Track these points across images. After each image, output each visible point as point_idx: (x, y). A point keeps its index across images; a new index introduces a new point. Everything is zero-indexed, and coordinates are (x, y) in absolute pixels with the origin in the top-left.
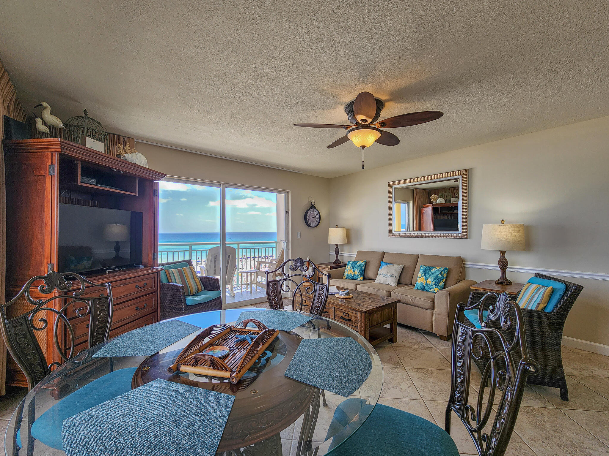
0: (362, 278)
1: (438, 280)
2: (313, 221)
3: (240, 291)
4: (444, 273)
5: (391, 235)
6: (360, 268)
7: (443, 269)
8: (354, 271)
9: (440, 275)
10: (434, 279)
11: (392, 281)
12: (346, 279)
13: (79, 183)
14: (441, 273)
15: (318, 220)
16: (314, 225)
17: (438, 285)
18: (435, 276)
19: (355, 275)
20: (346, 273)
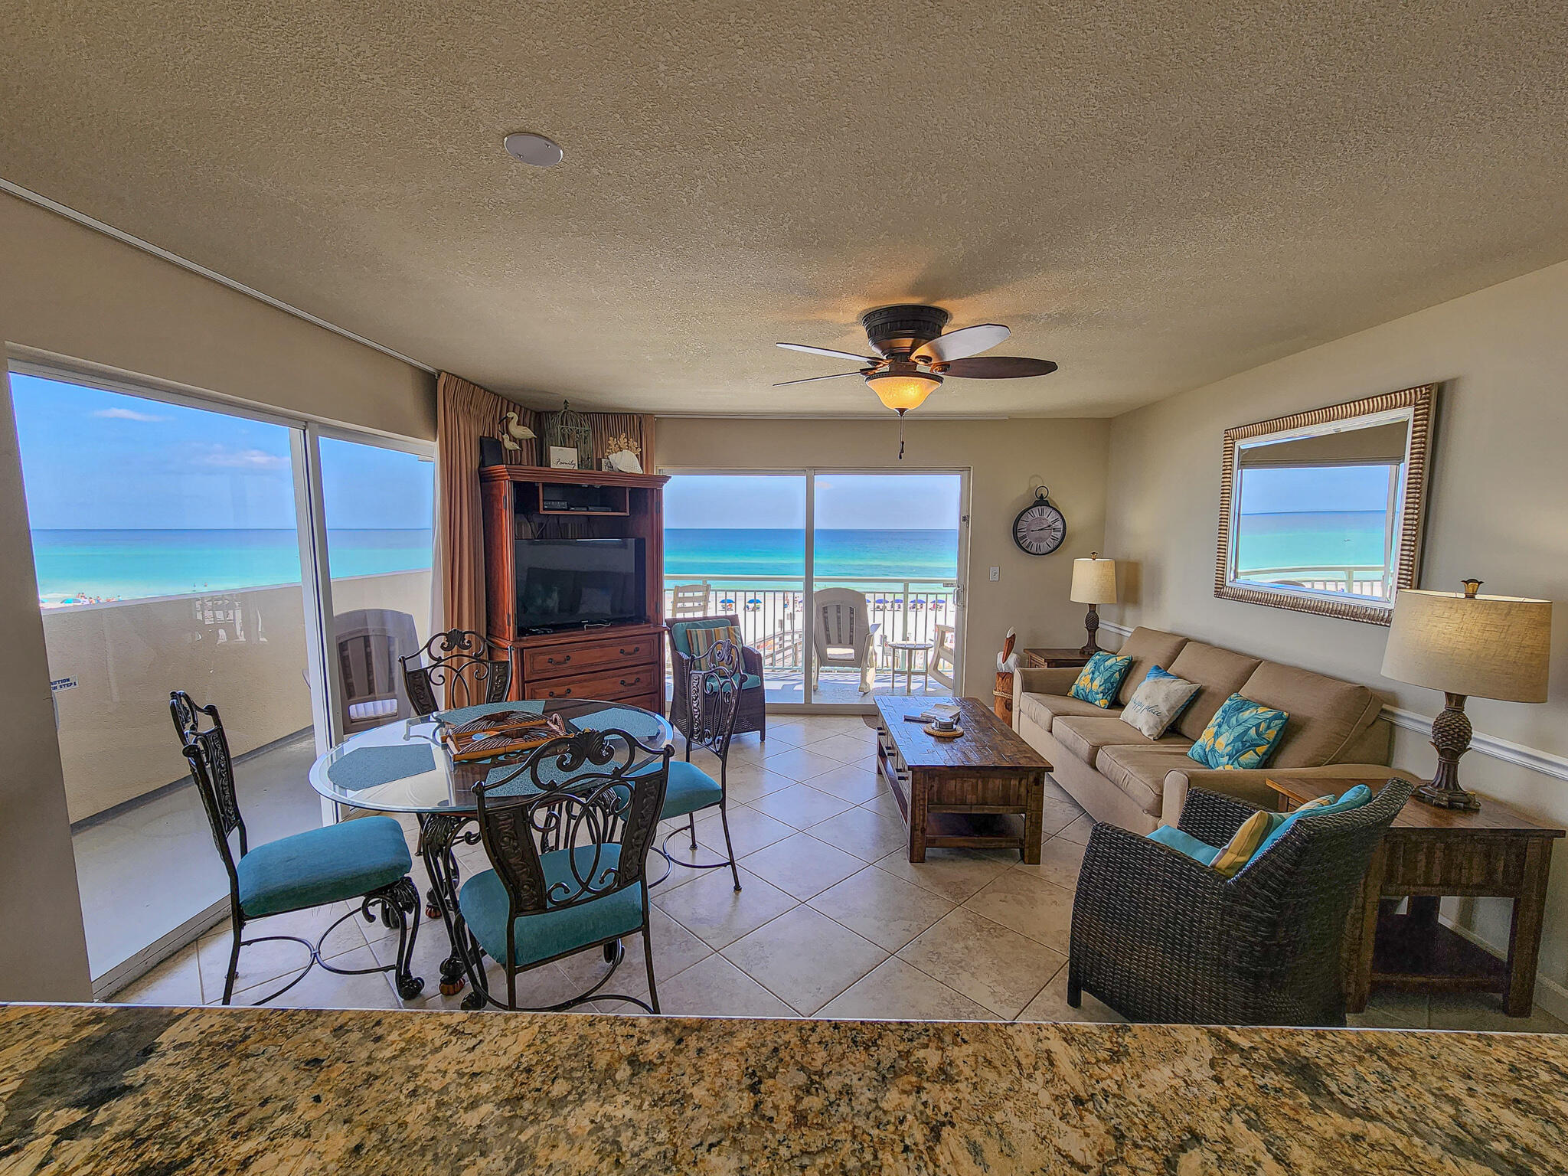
0: (1103, 702)
1: (1244, 745)
2: (1041, 539)
3: (889, 685)
4: (1269, 727)
5: (1219, 594)
6: (1108, 674)
7: (1270, 715)
8: (1092, 680)
9: (1253, 732)
10: (1234, 741)
11: (1147, 723)
12: (1074, 697)
13: (542, 512)
14: (1258, 726)
15: (1059, 535)
16: (1044, 548)
17: (1237, 759)
18: (1240, 730)
19: (1091, 691)
20: (1076, 682)
